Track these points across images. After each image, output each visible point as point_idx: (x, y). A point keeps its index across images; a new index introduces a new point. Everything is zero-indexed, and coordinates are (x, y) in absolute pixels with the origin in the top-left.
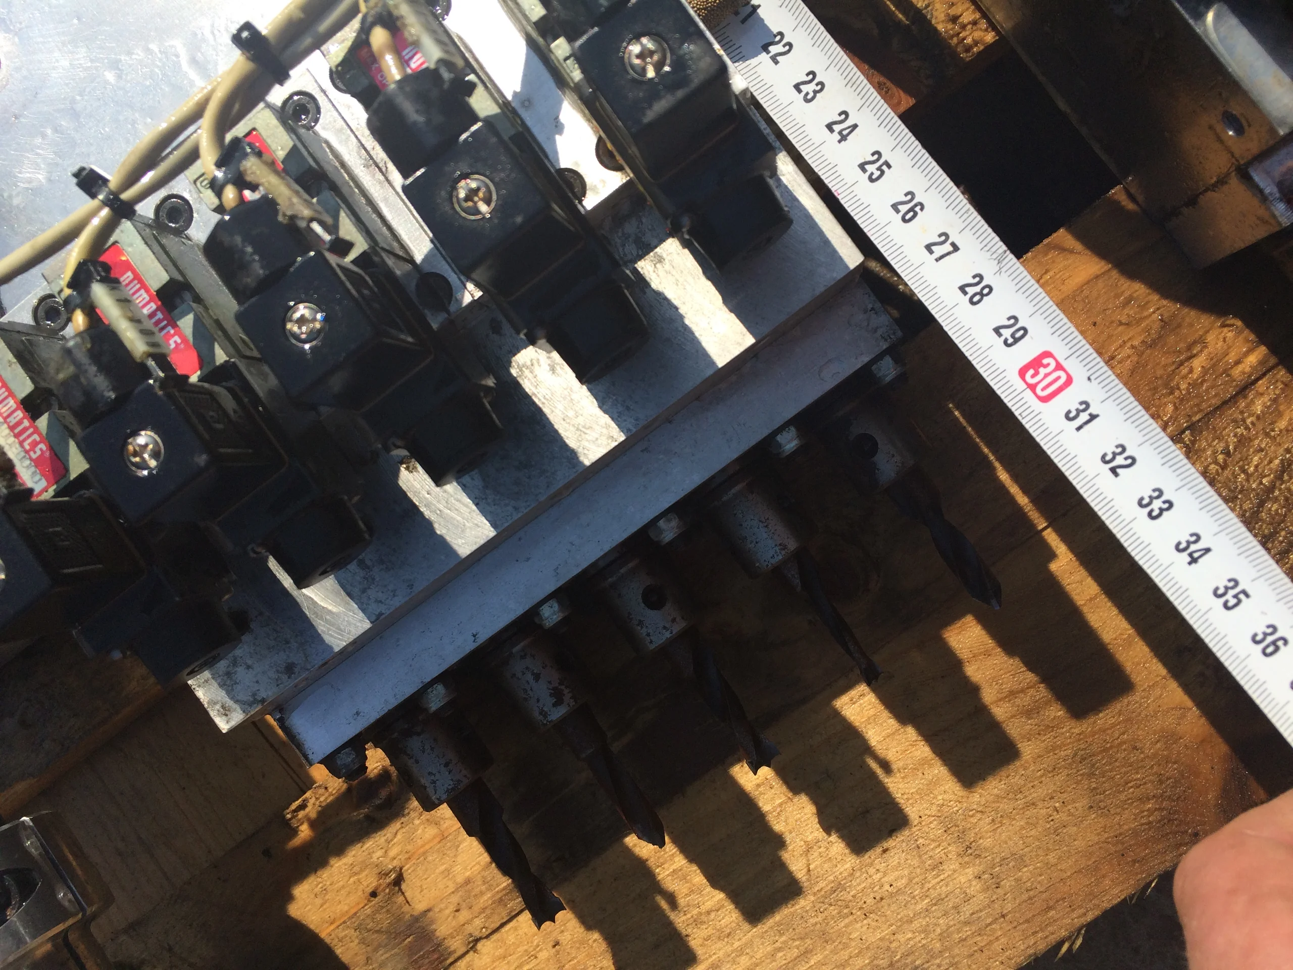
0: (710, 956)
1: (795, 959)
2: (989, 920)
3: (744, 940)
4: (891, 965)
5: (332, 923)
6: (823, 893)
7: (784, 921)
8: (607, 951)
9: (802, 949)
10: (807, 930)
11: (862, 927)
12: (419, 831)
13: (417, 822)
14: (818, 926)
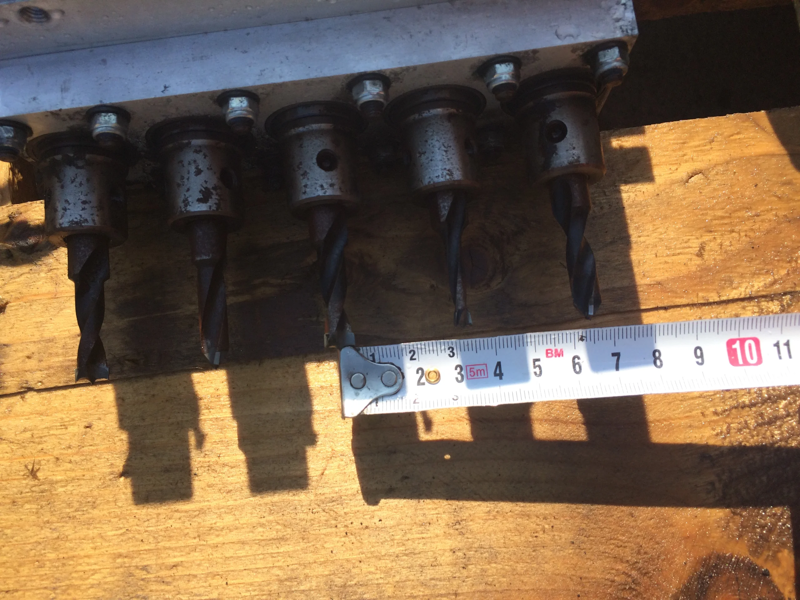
0: (204, 501)
1: (270, 540)
2: (443, 592)
3: (238, 502)
4: (344, 586)
6: (323, 497)
7: (279, 504)
8: (126, 453)
9: (280, 534)
10: (294, 521)
11: (338, 542)
12: (40, 283)
13: (43, 275)
14: (304, 522)
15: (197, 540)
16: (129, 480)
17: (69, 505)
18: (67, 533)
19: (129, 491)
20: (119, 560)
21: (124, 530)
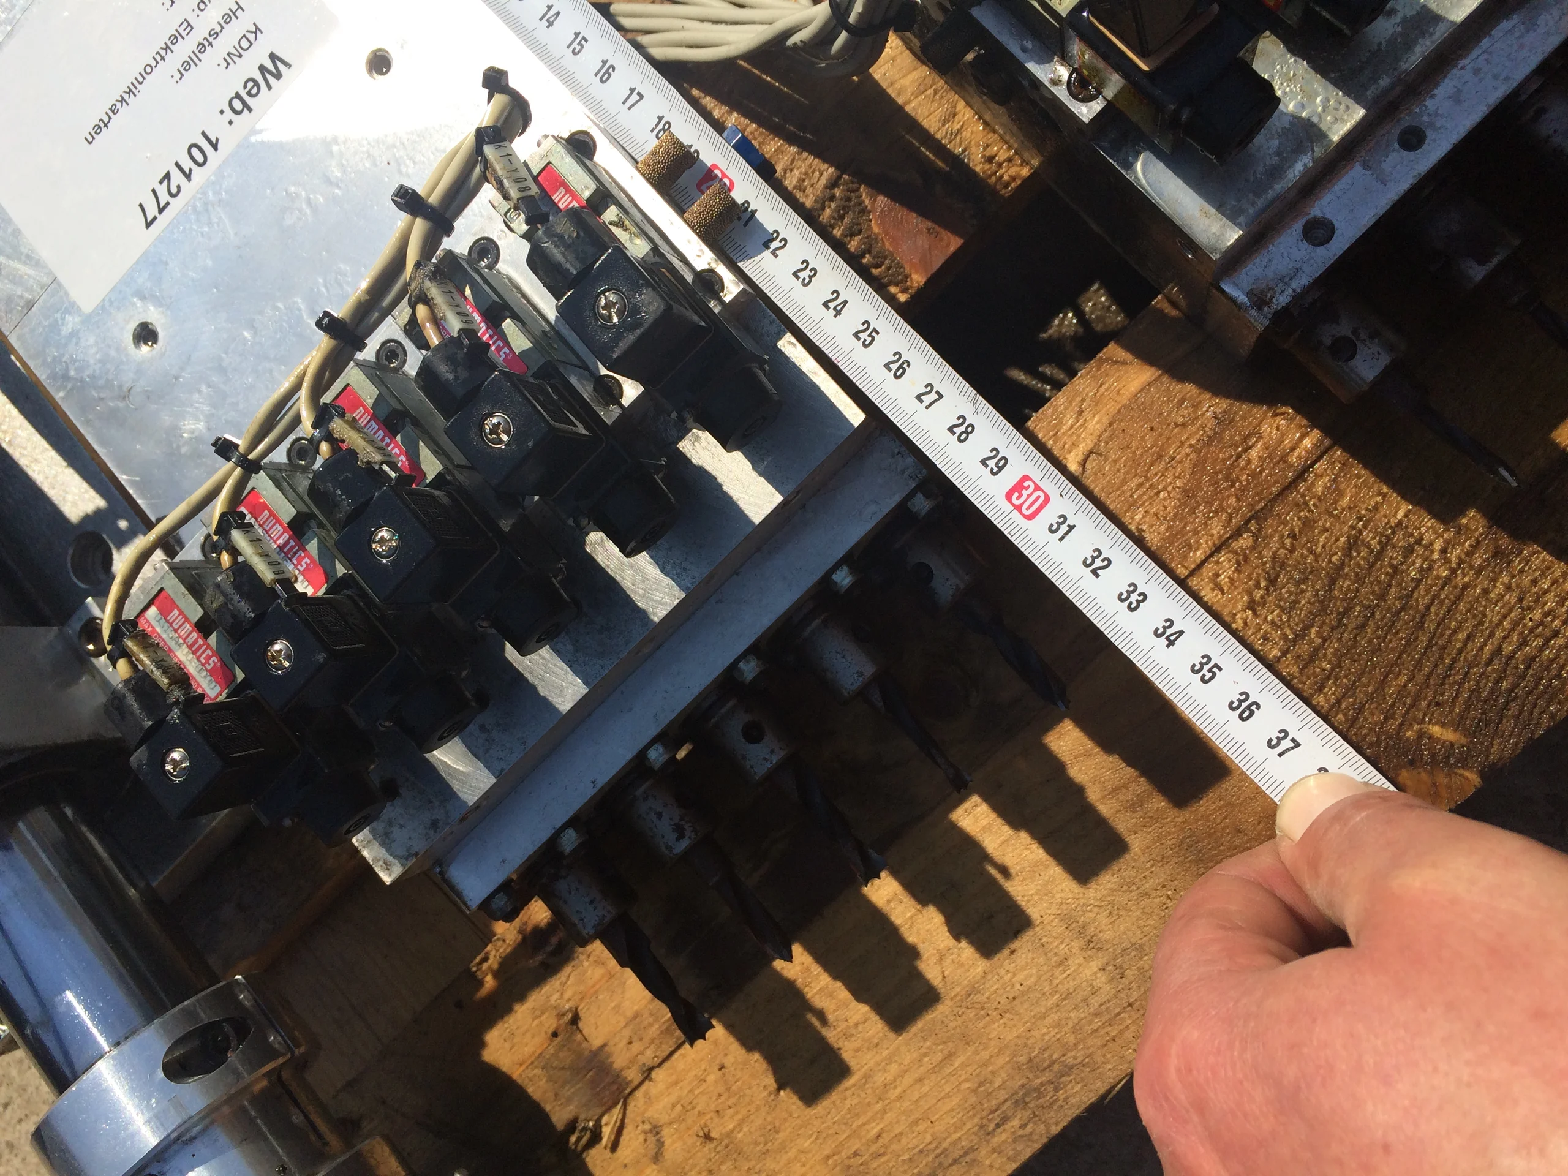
0: (862, 1067)
1: (941, 1062)
2: (1118, 1010)
3: (891, 1049)
4: (1030, 1060)
5: (521, 1065)
7: (927, 1028)
9: (946, 1052)
10: (949, 1034)
11: (999, 1027)
13: (586, 964)
14: (958, 1030)
15: (881, 1102)
16: (788, 1090)
17: (756, 1144)
18: (772, 1168)
19: (795, 1099)
20: (830, 1162)
21: (816, 1134)
